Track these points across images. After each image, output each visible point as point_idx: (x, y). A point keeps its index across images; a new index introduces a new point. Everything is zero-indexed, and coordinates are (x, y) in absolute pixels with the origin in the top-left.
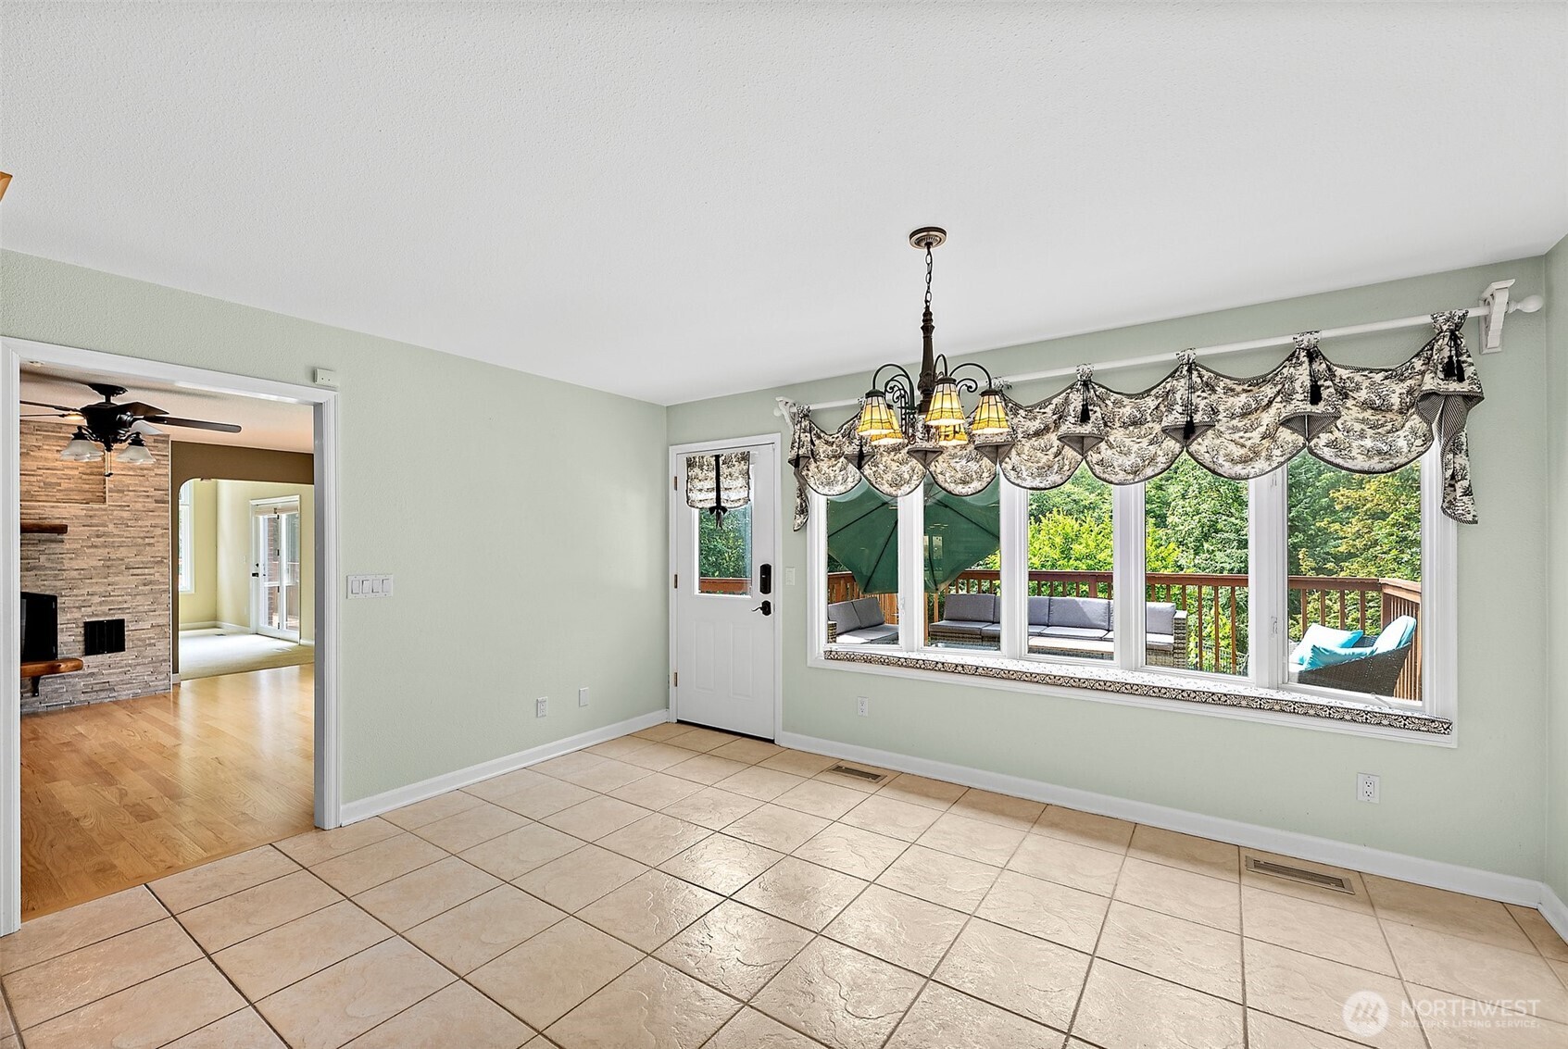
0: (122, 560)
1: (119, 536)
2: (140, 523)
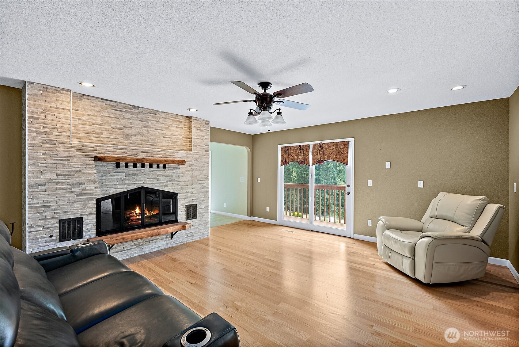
0: (196, 177)
1: (196, 166)
2: (201, 160)
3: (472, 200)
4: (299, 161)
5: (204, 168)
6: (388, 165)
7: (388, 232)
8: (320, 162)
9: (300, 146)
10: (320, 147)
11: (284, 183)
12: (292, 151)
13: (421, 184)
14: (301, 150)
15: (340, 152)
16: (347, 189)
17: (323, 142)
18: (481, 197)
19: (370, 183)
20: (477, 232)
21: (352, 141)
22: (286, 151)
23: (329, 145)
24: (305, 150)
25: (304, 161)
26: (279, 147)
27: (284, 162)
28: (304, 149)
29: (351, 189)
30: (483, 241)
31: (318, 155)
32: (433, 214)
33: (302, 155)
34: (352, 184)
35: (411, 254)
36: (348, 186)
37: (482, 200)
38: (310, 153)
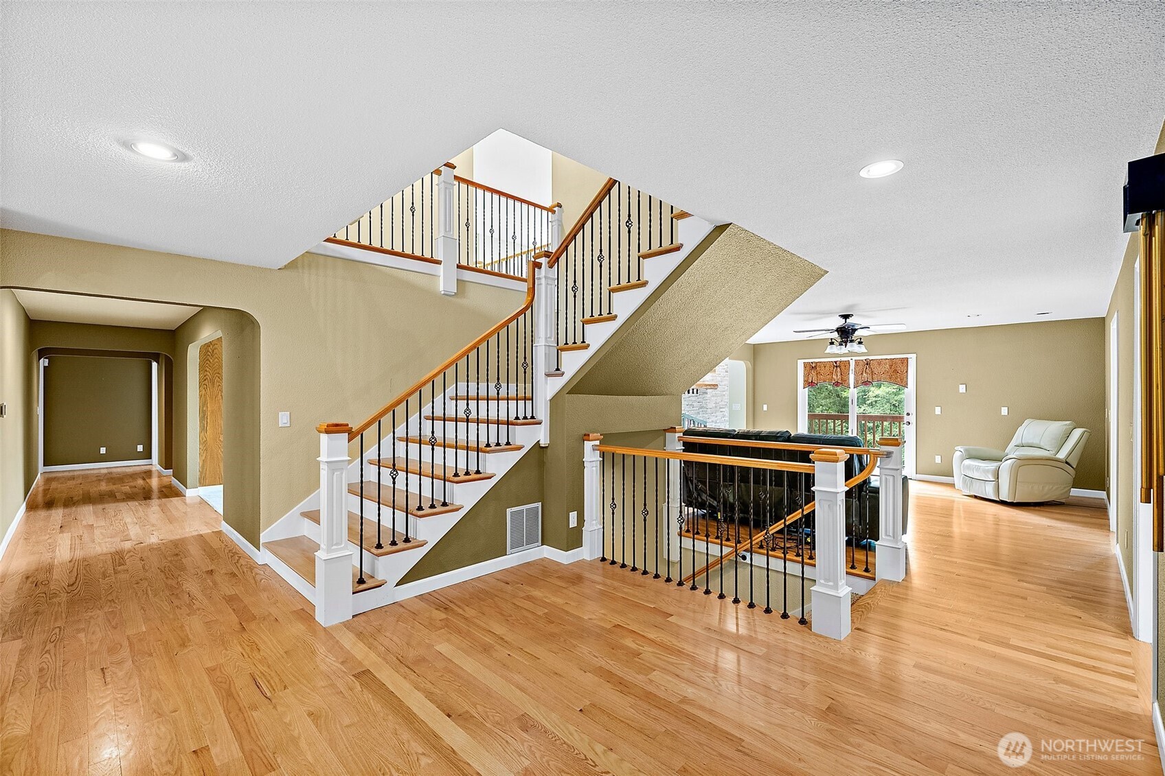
3: (1057, 427)
4: (833, 382)
5: (724, 393)
6: (962, 389)
7: (967, 462)
8: (866, 383)
9: (836, 362)
10: (867, 364)
11: (807, 413)
12: (823, 368)
13: (1004, 411)
14: (837, 367)
15: (896, 371)
16: (906, 419)
17: (871, 358)
18: (1068, 422)
19: (938, 410)
20: (1062, 455)
21: (912, 359)
22: (811, 368)
23: (880, 362)
24: (843, 367)
25: (842, 383)
26: (801, 363)
27: (809, 384)
28: (841, 367)
29: (912, 419)
30: (1067, 463)
31: (864, 374)
32: (1019, 442)
33: (839, 374)
34: (913, 411)
35: (994, 478)
36: (908, 414)
37: (1069, 425)
38: (851, 372)
